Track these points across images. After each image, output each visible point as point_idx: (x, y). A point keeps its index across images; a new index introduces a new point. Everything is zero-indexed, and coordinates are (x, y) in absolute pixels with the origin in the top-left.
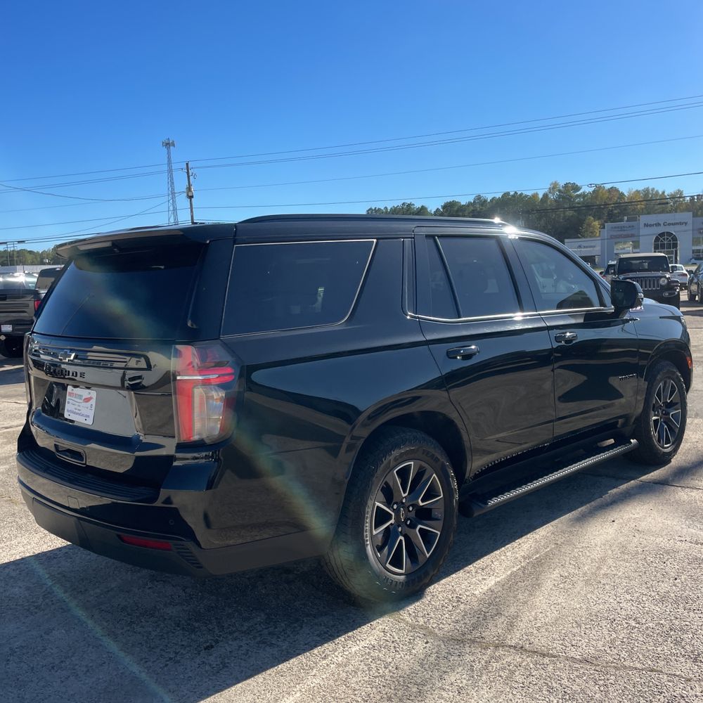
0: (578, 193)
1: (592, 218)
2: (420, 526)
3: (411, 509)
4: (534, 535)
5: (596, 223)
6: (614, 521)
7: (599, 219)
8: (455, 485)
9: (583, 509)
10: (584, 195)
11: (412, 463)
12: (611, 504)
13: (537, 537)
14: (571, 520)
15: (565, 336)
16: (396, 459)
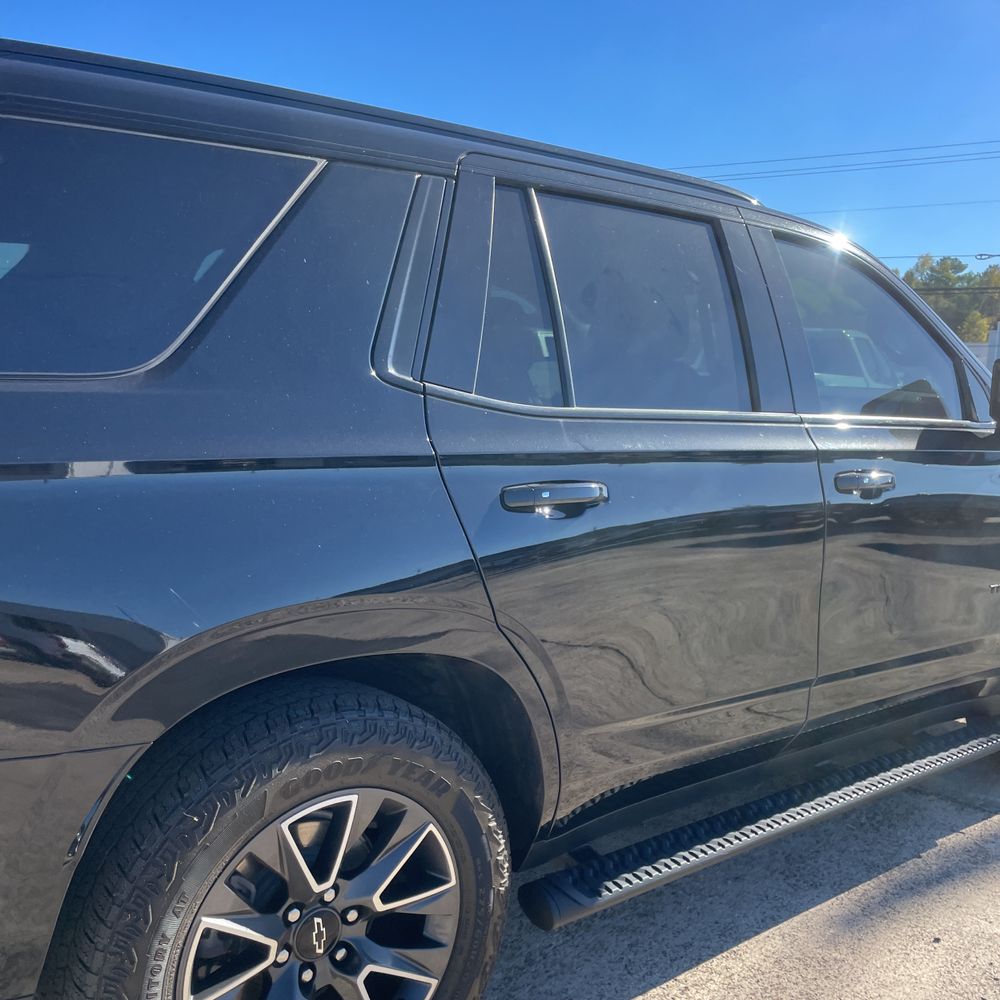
0: (961, 274)
1: (979, 314)
2: (369, 969)
3: (352, 916)
4: (731, 963)
5: (985, 322)
6: (937, 940)
7: (990, 315)
8: (501, 851)
9: (868, 888)
10: (969, 278)
11: (354, 798)
12: (939, 881)
13: (736, 967)
14: (831, 921)
15: (863, 478)
16: (285, 792)
